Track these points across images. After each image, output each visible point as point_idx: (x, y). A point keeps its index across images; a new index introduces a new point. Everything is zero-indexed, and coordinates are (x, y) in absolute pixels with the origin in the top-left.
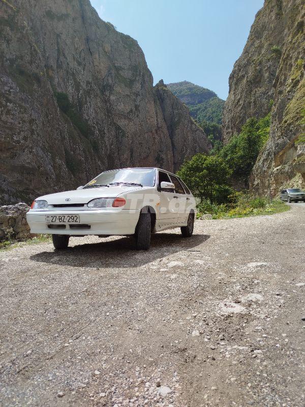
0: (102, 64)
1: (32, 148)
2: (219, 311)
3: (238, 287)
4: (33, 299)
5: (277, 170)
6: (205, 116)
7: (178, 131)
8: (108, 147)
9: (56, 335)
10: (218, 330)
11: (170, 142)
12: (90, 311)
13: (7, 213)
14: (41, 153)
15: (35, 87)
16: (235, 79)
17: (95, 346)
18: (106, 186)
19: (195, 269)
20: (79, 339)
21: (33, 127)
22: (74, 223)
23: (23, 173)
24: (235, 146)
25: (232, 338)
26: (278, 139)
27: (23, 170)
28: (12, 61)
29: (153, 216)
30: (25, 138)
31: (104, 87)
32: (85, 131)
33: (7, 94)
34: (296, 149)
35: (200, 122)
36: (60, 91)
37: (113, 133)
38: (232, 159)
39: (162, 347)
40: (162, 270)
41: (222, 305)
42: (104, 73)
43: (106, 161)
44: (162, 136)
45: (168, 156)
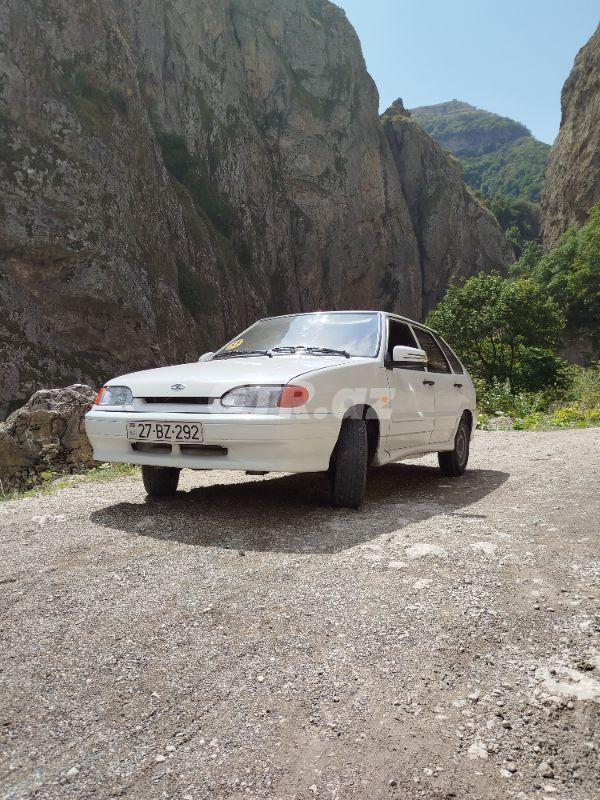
0: (263, 66)
1: (106, 258)
2: (536, 692)
3: (585, 625)
4: (92, 627)
6: (500, 183)
7: (434, 220)
8: (273, 255)
9: (138, 728)
10: (537, 748)
11: (416, 243)
12: (220, 669)
13: (49, 407)
14: (125, 268)
15: (116, 122)
16: (577, 92)
17: (229, 768)
18: (266, 354)
19: (473, 566)
20: (191, 744)
21: (110, 213)
22: (191, 441)
23: (86, 313)
24: (572, 254)
25: (575, 775)
27: (87, 306)
28: (68, 66)
29: (374, 425)
30: (93, 237)
31: (266, 118)
32: (223, 220)
33: (57, 140)
35: (488, 196)
36: (168, 129)
37: (285, 223)
38: (564, 283)
39: (393, 784)
40: (393, 564)
41: (544, 673)
42: (267, 85)
43: (267, 289)
44: (397, 229)
45: (408, 276)
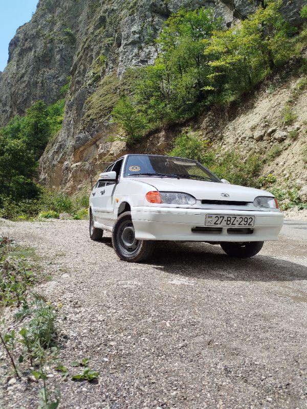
5: (77, 166)
16: (19, 48)
24: (18, 130)
26: (80, 133)
34: (98, 147)
